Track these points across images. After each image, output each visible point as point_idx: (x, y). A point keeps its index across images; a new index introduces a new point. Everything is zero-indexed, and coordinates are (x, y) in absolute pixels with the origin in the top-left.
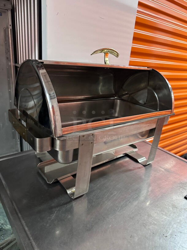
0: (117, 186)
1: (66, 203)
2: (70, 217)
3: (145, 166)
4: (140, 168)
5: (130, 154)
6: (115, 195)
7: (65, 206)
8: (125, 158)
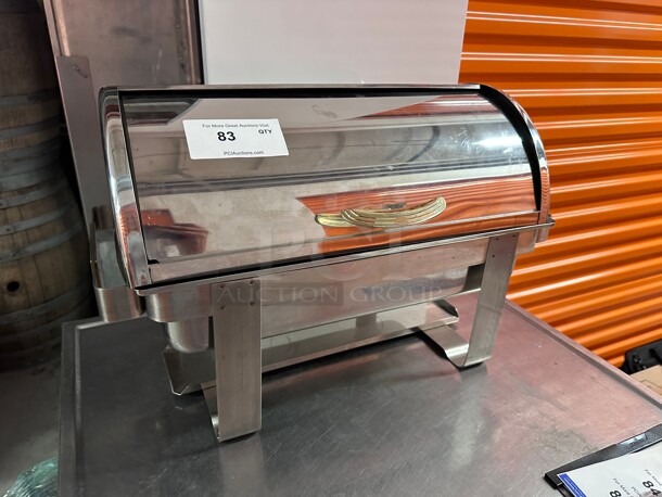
0: (353, 420)
1: (199, 452)
2: (194, 487)
3: (461, 369)
4: (442, 374)
5: (428, 333)
6: (335, 445)
7: (195, 458)
8: (410, 343)
